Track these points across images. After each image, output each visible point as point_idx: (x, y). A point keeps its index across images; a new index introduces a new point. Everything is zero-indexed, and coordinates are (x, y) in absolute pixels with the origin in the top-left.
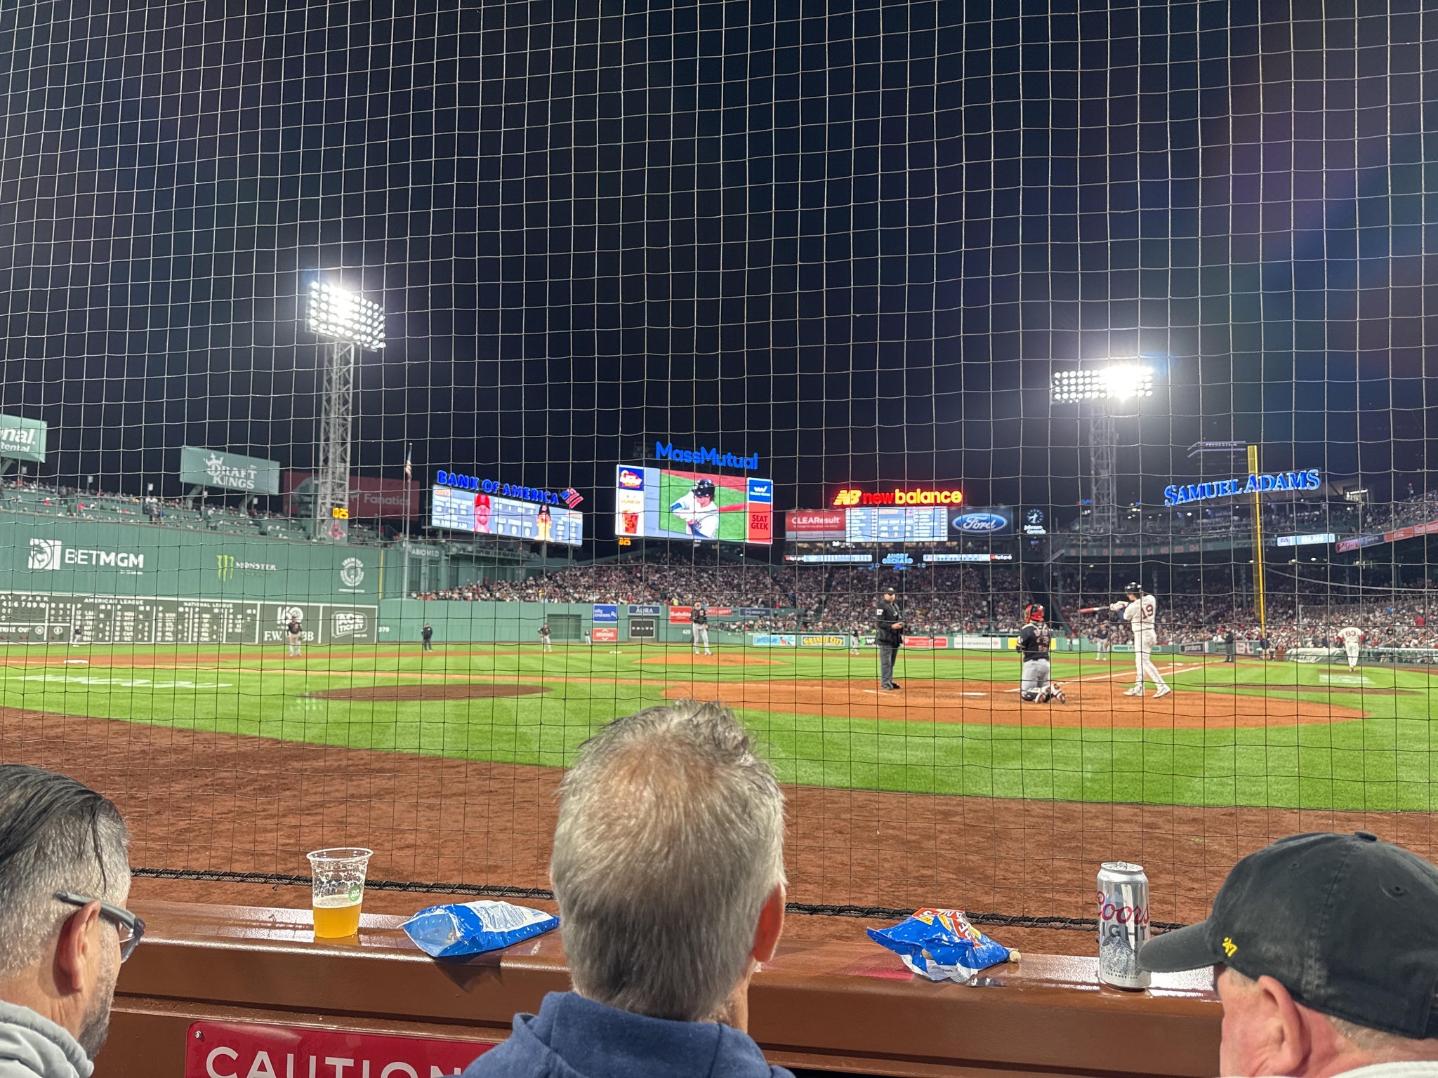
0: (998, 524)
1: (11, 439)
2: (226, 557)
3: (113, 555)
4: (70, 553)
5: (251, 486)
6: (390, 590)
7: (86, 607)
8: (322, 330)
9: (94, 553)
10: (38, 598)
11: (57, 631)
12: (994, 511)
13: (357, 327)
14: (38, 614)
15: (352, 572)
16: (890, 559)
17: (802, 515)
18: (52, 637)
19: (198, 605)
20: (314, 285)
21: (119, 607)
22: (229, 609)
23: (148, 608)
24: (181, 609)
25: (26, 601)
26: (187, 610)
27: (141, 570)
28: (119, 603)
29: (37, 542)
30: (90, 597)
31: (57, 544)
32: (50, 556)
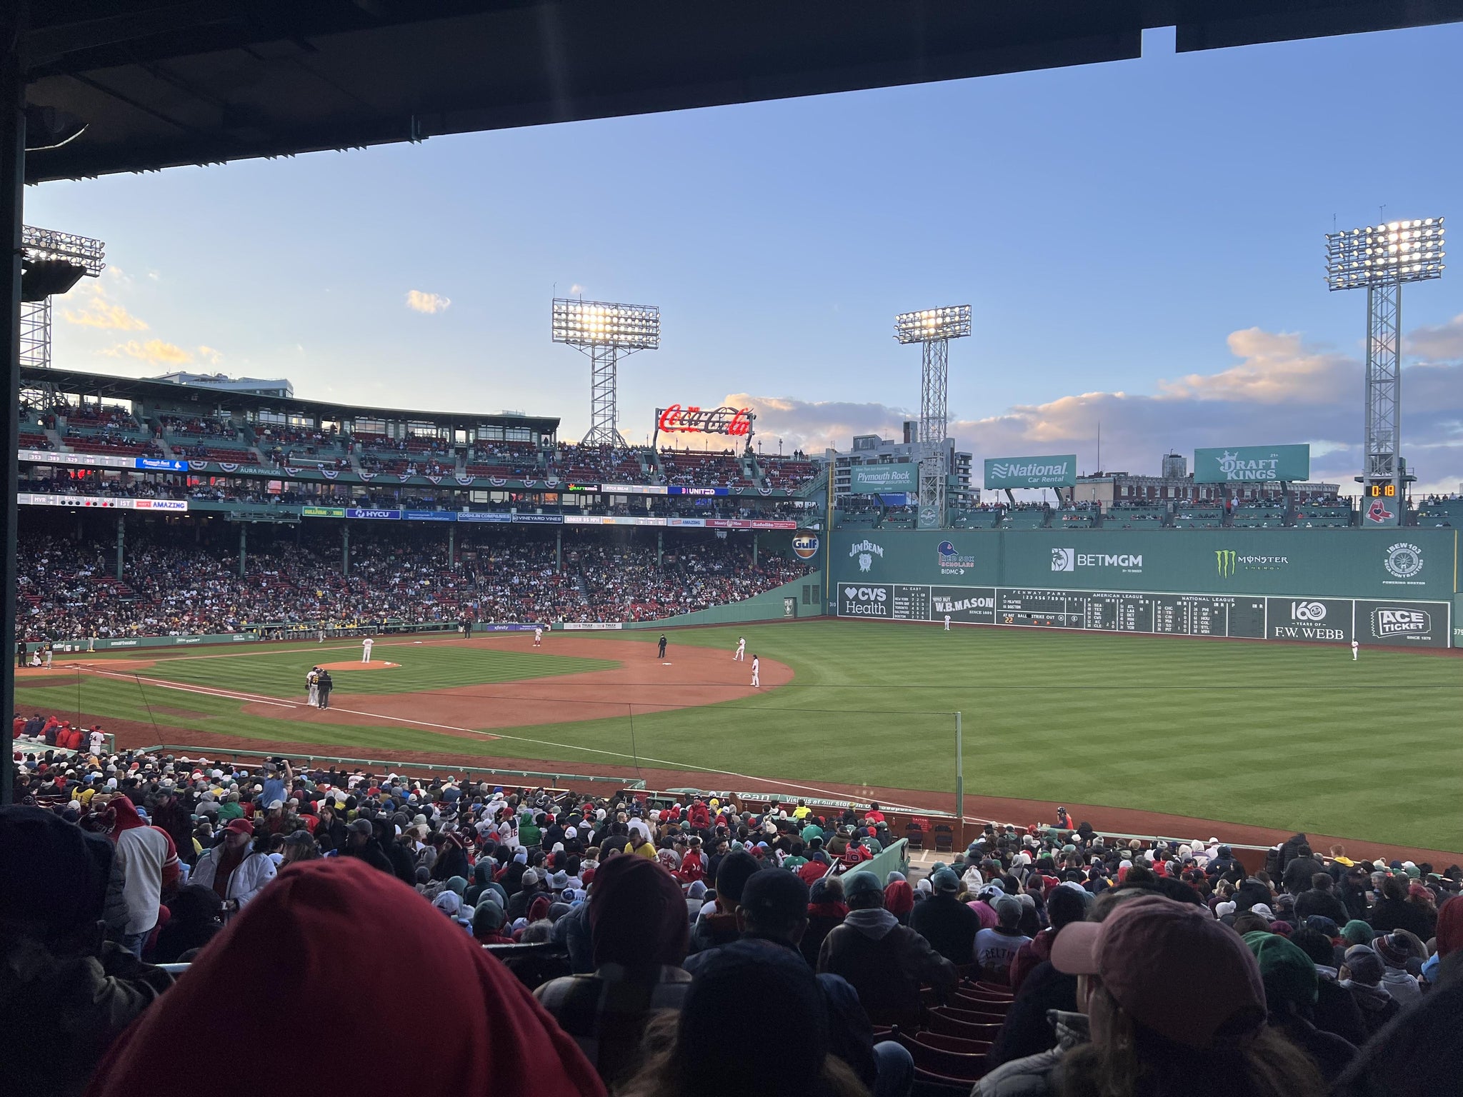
1: (1050, 474)
2: (1226, 552)
3: (1115, 556)
4: (1081, 558)
5: (1272, 475)
7: (1097, 601)
9: (1100, 556)
10: (1058, 593)
11: (1074, 619)
14: (1058, 606)
15: (1403, 560)
18: (1070, 624)
19: (1196, 599)
21: (1122, 601)
22: (1231, 603)
23: (1147, 602)
24: (1179, 603)
25: (1050, 595)
26: (1185, 603)
27: (1140, 568)
28: (1121, 598)
29: (1056, 550)
30: (1098, 593)
31: (1071, 552)
32: (1066, 560)
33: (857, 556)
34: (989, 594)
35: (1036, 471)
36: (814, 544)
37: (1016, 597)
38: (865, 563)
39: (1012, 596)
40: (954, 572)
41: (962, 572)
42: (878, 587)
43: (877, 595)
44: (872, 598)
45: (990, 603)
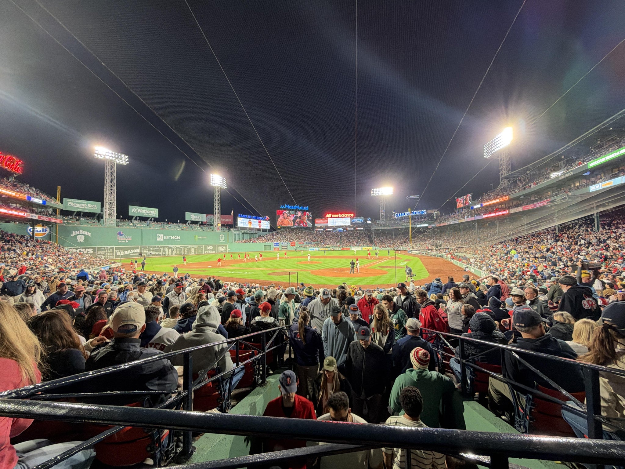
0: (361, 221)
1: (151, 213)
2: (196, 236)
3: (174, 237)
4: (165, 237)
5: (200, 220)
6: (230, 241)
7: (169, 248)
8: (213, 185)
9: (170, 236)
10: (159, 247)
11: (164, 254)
12: (360, 218)
13: (221, 184)
14: (159, 250)
15: (222, 237)
16: (338, 229)
17: (318, 220)
18: (163, 255)
19: (191, 246)
20: (211, 175)
22: (197, 247)
23: (181, 248)
24: (188, 248)
25: (157, 247)
27: (179, 239)
28: (175, 247)
29: (158, 235)
30: (170, 246)
31: (162, 235)
32: (161, 238)
33: (76, 236)
34: (138, 248)
35: (147, 212)
36: (46, 230)
37: (147, 248)
38: (81, 239)
39: (145, 248)
40: (124, 241)
41: (127, 241)
42: (89, 248)
43: (88, 251)
44: (85, 252)
45: (138, 251)
